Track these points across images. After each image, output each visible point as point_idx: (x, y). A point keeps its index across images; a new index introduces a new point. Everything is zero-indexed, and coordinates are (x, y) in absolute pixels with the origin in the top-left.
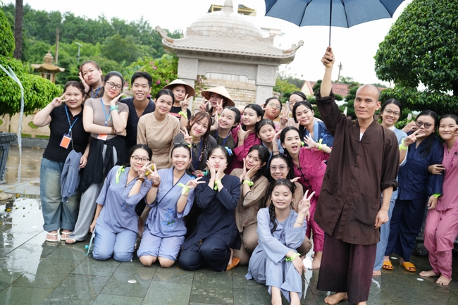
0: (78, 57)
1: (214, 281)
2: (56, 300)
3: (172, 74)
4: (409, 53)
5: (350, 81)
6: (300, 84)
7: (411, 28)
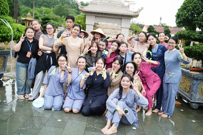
0: (43, 14)
1: (97, 121)
2: (24, 129)
3: (83, 23)
4: (192, 14)
5: (165, 25)
6: (142, 27)
7: (193, 2)
